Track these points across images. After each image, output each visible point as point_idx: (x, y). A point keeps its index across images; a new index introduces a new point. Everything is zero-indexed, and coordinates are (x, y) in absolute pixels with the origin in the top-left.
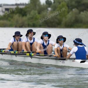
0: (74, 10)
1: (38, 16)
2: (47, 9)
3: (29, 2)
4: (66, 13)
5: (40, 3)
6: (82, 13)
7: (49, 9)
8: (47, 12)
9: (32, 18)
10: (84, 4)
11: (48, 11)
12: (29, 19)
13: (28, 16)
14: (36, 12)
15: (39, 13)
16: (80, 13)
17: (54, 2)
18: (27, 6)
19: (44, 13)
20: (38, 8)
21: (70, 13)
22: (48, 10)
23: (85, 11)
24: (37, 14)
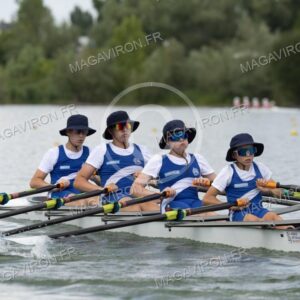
0: (166, 44)
1: (45, 65)
2: (75, 40)
3: (16, 19)
4: (141, 55)
5: (51, 20)
6: (194, 54)
7: (84, 41)
8: (76, 52)
9: (25, 72)
10: (201, 25)
11: (80, 49)
12: (15, 76)
13: (12, 65)
14: (39, 51)
15: (49, 55)
16: (187, 55)
17: (100, 18)
18: (9, 32)
19: (65, 55)
20: (44, 36)
21: (155, 54)
22: (79, 45)
23: (204, 48)
24: (42, 59)
